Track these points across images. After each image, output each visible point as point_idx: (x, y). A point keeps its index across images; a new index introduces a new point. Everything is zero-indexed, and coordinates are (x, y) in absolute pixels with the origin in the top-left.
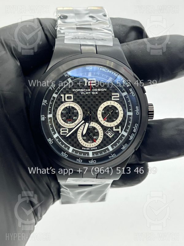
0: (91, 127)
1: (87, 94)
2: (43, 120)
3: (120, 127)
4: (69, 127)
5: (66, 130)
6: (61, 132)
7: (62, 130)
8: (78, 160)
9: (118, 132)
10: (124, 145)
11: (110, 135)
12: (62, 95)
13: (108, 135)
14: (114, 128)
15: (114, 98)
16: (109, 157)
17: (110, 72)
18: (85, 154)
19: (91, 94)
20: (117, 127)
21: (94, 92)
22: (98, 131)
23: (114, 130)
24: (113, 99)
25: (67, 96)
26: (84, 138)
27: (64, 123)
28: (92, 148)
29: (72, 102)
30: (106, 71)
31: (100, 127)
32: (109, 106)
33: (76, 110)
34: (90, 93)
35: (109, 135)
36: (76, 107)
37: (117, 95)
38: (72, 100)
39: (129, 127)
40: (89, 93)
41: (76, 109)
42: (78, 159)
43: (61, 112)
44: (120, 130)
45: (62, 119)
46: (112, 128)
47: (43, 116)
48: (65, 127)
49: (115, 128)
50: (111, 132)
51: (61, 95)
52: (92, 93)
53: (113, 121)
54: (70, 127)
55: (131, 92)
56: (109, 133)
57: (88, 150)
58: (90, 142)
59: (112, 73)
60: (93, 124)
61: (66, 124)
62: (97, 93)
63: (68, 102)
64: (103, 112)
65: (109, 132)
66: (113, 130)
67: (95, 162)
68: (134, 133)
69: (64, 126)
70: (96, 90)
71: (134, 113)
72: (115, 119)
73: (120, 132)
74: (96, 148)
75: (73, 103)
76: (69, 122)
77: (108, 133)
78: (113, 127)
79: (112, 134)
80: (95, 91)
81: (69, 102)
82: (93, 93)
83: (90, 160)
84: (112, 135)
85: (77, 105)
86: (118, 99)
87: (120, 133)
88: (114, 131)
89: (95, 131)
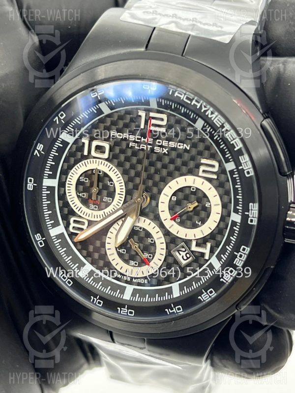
0: (140, 228)
1: (143, 150)
2: (30, 189)
3: (209, 245)
4: (90, 219)
5: (83, 223)
6: (72, 225)
7: (75, 221)
8: (94, 300)
9: (203, 254)
10: (206, 292)
11: (185, 258)
12: (86, 141)
13: (180, 257)
14: (194, 243)
15: (204, 171)
16: (167, 310)
17: (197, 106)
18: (115, 288)
19: (152, 150)
20: (202, 242)
21: (159, 146)
22: (155, 242)
23: (194, 248)
24: (201, 174)
25: (95, 143)
26: (121, 251)
27: (80, 205)
28: (137, 278)
29: (103, 161)
30: (189, 102)
31: (161, 234)
32: (190, 187)
33: (113, 181)
34: (149, 147)
35: (183, 257)
36: (111, 174)
37: (213, 166)
38: (106, 156)
39: (229, 248)
40: (147, 148)
41: (111, 180)
42: (95, 296)
43: (78, 179)
44: (207, 251)
45: (78, 196)
46: (188, 242)
47: (31, 181)
48: (81, 215)
49: (197, 245)
50: (187, 252)
51: (83, 140)
52: (155, 148)
53: (195, 226)
54: (93, 219)
55: (241, 165)
56: (183, 254)
57: (127, 282)
58: (132, 263)
59: (204, 109)
60: (146, 224)
61: (84, 209)
62: (165, 151)
63: (95, 160)
64: (174, 199)
65: (184, 250)
66: (190, 248)
67: (131, 313)
68: (235, 267)
69: (79, 213)
70: (165, 143)
71: (245, 218)
72: (200, 223)
73: (207, 257)
74: (146, 281)
75: (106, 162)
76: (92, 206)
77: (180, 252)
78: (191, 240)
79: (188, 256)
80: (161, 146)
81: (98, 160)
82: (157, 150)
83: (122, 306)
84: (188, 258)
85: (116, 170)
86: (215, 177)
87: (207, 261)
88: (192, 252)
89: (149, 240)
